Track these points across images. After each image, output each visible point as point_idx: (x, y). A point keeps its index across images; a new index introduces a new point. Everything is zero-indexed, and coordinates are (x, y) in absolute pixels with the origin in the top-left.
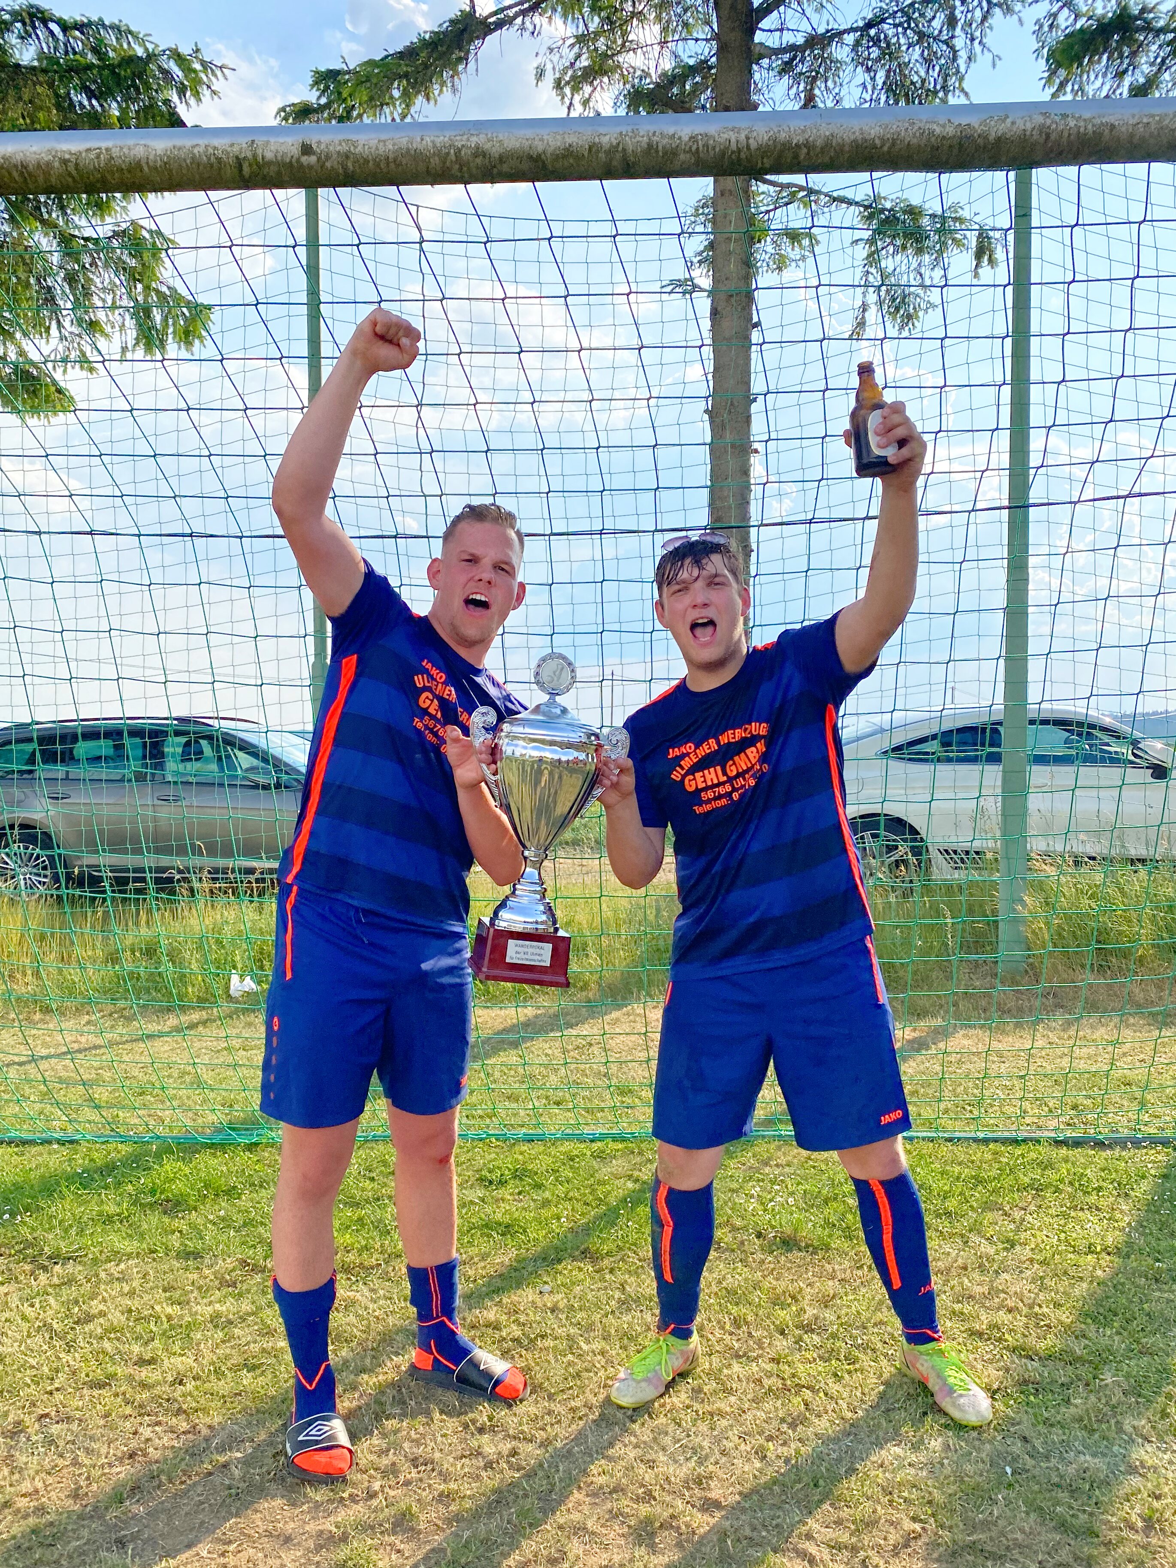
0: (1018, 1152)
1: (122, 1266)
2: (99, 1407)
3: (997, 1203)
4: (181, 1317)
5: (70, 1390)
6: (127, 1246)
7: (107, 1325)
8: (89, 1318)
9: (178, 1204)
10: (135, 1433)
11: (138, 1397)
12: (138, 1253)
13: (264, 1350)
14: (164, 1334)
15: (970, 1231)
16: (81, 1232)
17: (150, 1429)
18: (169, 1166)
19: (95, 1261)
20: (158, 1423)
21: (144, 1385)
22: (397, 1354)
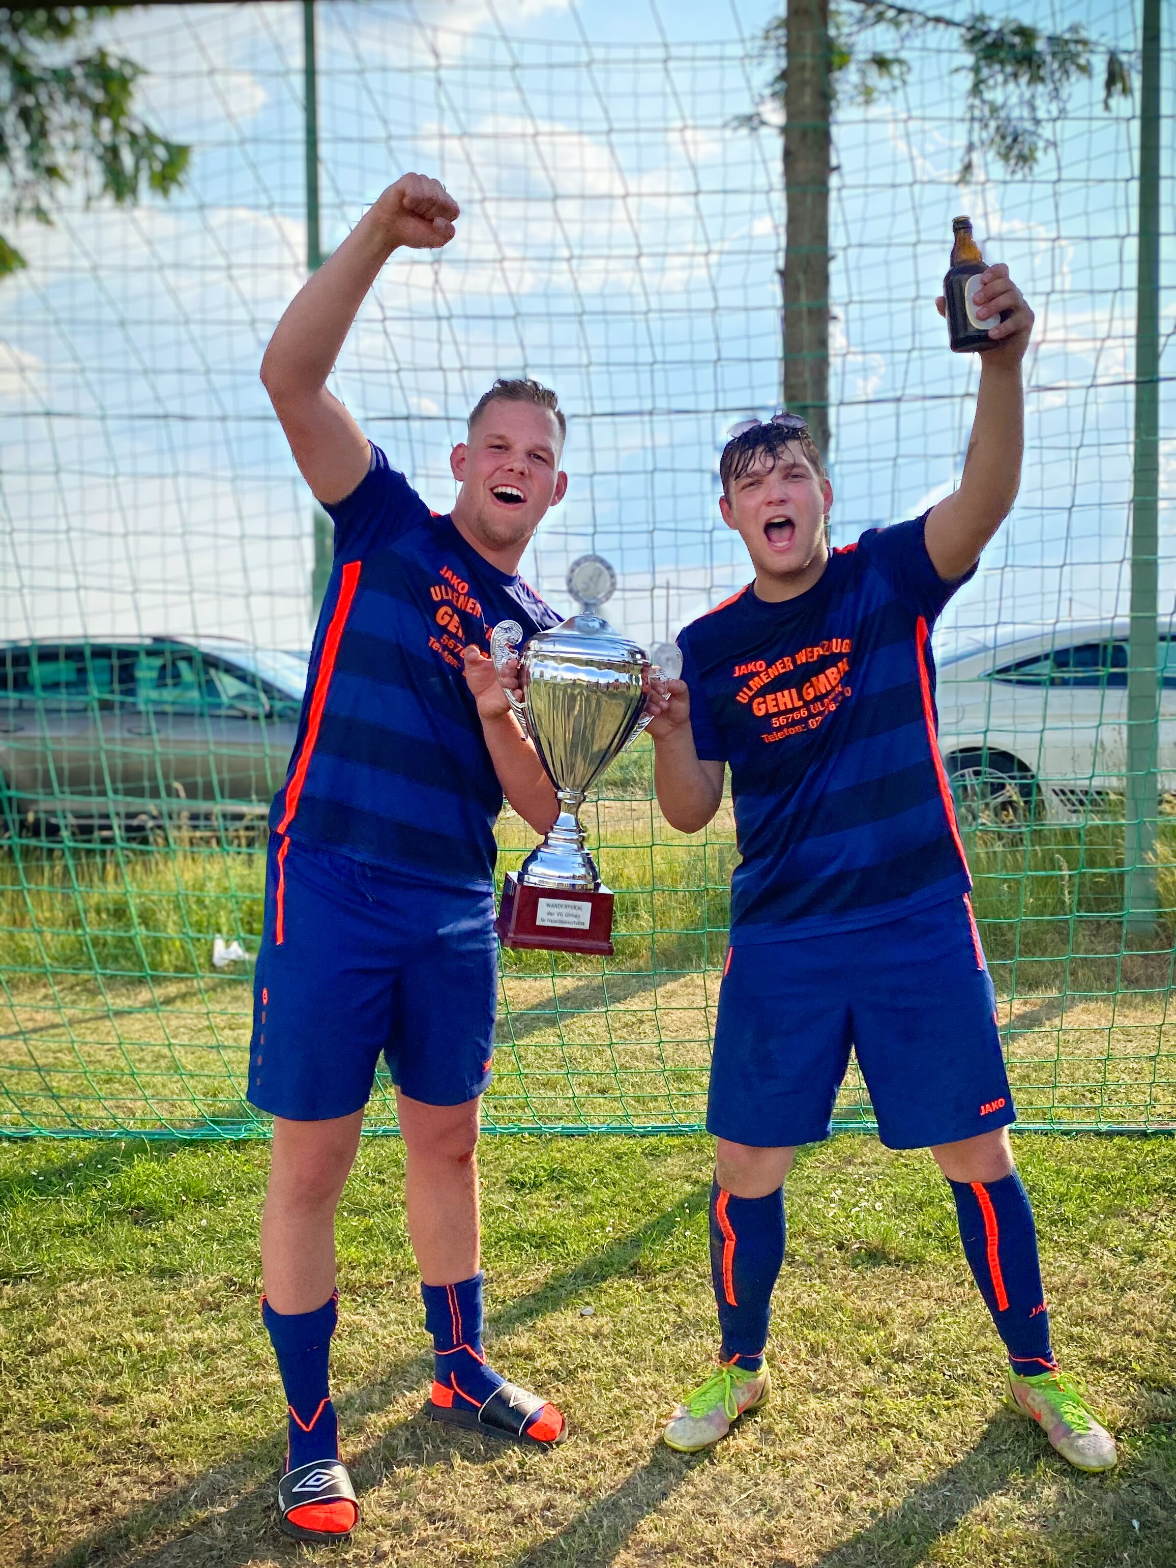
0: (1147, 1147)
1: (85, 1286)
2: (56, 1453)
3: (1122, 1207)
4: (154, 1346)
5: (22, 1433)
6: (91, 1262)
7: (66, 1356)
8: (45, 1348)
9: (151, 1212)
10: (99, 1484)
11: (102, 1441)
12: (103, 1271)
13: (253, 1385)
14: (134, 1366)
15: (1091, 1240)
16: (36, 1246)
17: (116, 1479)
18: (142, 1167)
19: (52, 1280)
20: (127, 1473)
21: (110, 1428)
22: (411, 1389)
